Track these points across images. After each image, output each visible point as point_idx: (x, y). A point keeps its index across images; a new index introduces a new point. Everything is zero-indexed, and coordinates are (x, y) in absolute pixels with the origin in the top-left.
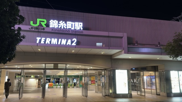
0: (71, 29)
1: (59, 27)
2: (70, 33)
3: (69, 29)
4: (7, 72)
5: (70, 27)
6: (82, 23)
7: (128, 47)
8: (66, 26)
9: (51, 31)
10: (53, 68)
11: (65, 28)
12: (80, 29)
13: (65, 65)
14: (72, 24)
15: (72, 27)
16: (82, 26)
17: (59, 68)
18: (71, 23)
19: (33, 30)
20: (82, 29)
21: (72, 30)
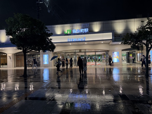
3: (82, 32)
4: (61, 54)
6: (88, 29)
7: (115, 38)
8: (80, 32)
10: (79, 52)
12: (87, 32)
13: (85, 50)
14: (83, 30)
15: (83, 32)
17: (82, 51)
19: (66, 35)
20: (88, 32)
21: (83, 33)
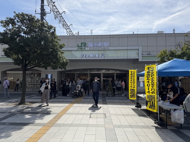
0: (101, 47)
1: (94, 46)
2: (101, 49)
5: (101, 46)
7: (142, 56)
9: (89, 50)
11: (98, 46)
16: (108, 44)
18: (101, 43)
19: (79, 50)
20: (108, 46)
